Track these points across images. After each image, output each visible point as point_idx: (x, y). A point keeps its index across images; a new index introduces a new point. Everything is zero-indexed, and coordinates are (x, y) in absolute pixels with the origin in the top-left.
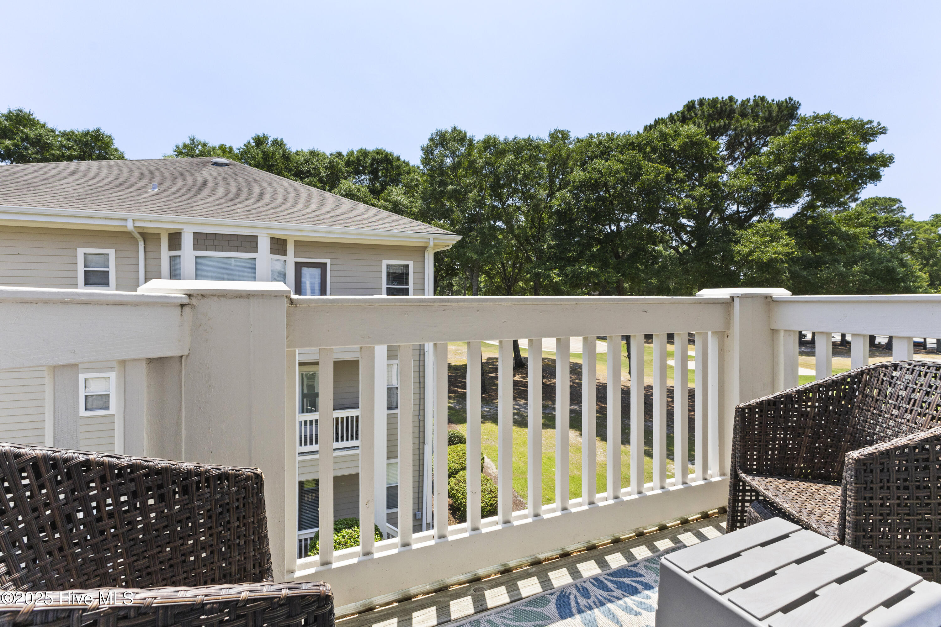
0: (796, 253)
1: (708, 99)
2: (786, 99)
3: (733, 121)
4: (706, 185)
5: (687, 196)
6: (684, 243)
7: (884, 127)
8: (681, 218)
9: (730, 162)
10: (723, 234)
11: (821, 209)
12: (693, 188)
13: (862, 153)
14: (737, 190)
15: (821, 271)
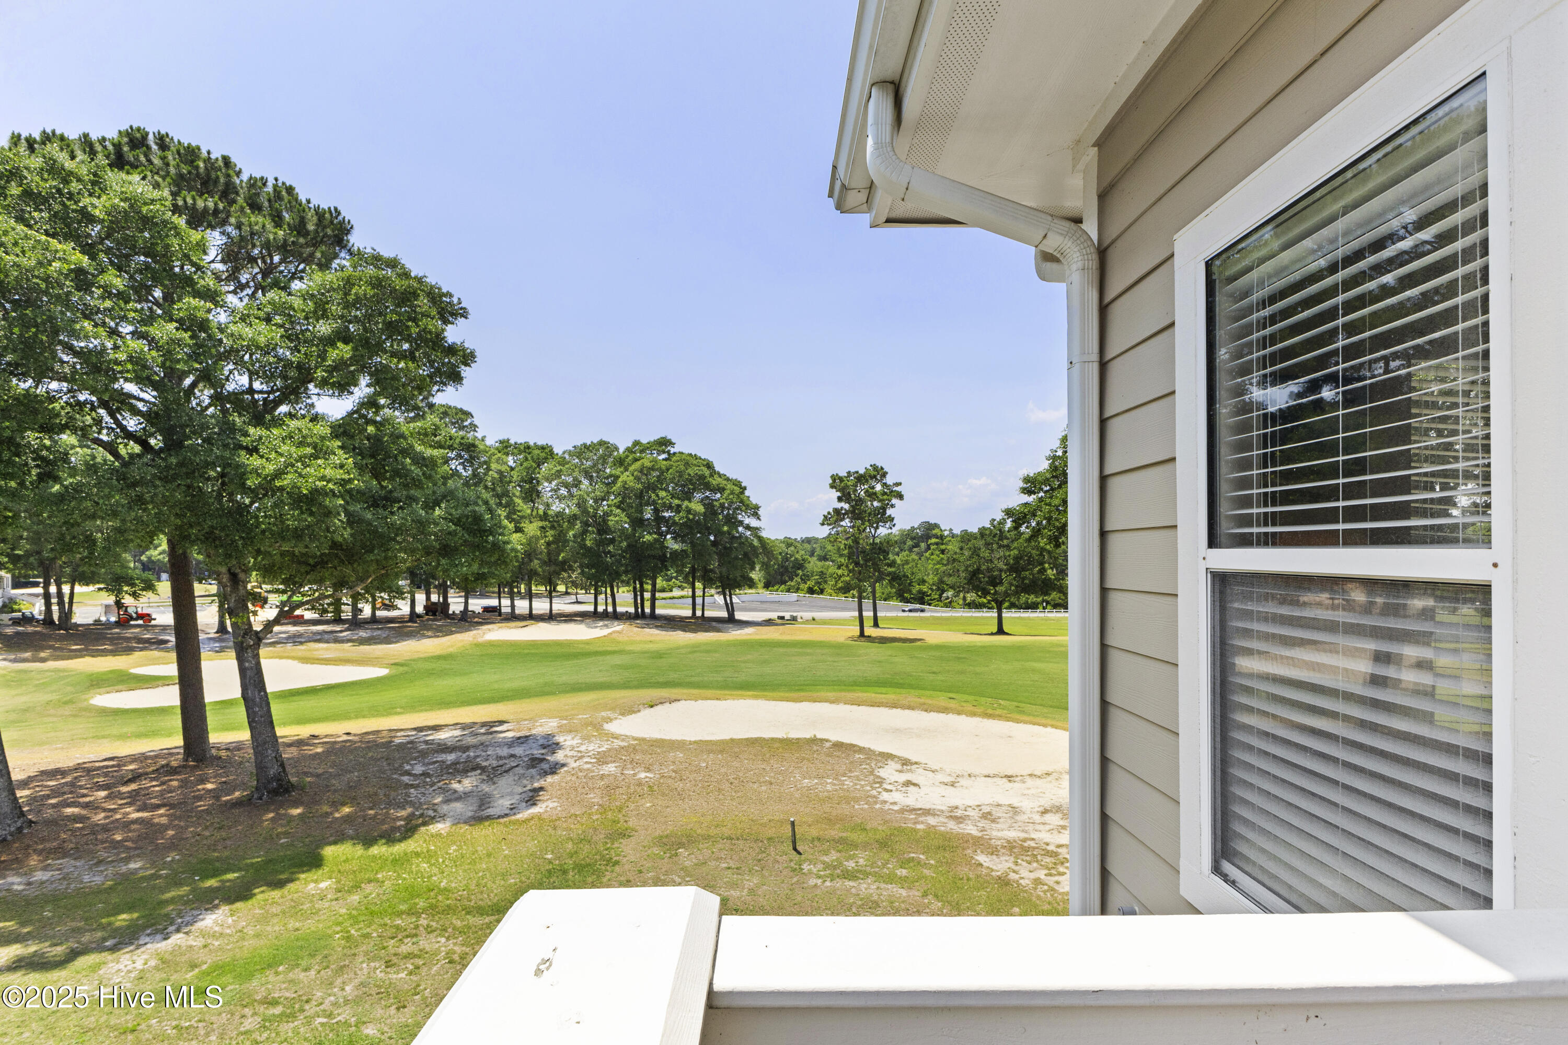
0: (356, 482)
1: (179, 142)
2: (329, 208)
3: (233, 209)
4: (180, 321)
5: (136, 334)
6: (129, 435)
7: (465, 308)
8: (122, 380)
9: (232, 288)
10: (220, 429)
11: (387, 410)
12: (150, 319)
13: (439, 337)
14: (248, 347)
15: (392, 513)
